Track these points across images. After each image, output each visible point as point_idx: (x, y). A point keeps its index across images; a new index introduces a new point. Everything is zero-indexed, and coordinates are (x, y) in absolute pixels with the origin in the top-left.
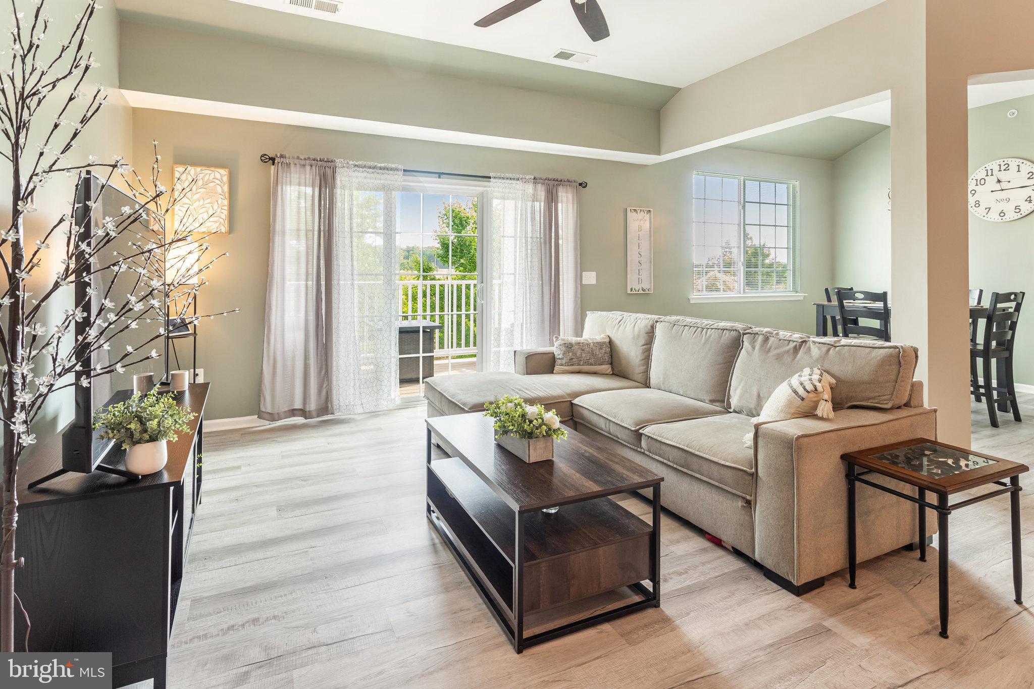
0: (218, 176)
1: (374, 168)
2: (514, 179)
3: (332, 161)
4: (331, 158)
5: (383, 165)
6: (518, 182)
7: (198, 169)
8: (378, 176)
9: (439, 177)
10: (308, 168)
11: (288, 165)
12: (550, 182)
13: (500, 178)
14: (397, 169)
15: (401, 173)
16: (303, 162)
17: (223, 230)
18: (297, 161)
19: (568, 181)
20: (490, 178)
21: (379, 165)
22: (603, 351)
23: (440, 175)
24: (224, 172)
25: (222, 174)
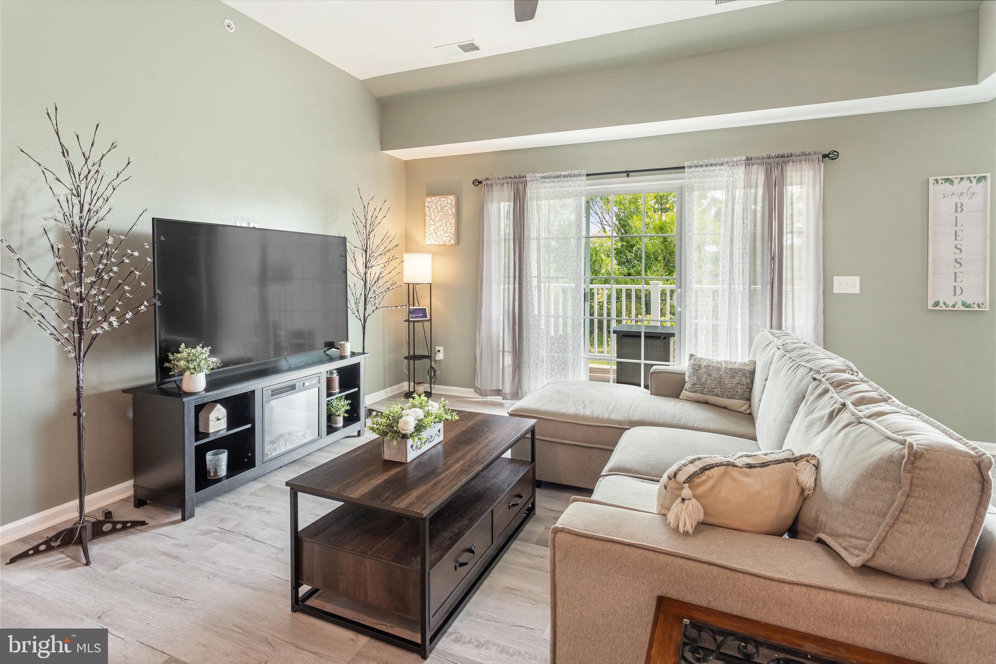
0: (449, 201)
1: (558, 177)
2: (716, 165)
3: (523, 177)
4: (522, 175)
5: (566, 173)
6: (722, 167)
7: (438, 198)
8: (564, 184)
9: (628, 176)
10: (506, 185)
11: (492, 185)
12: (771, 160)
13: (696, 166)
14: (580, 175)
15: (585, 178)
16: (501, 181)
17: (453, 243)
18: (497, 181)
19: (804, 154)
20: (684, 168)
21: (563, 174)
22: (735, 381)
23: (628, 173)
24: (452, 198)
25: (450, 200)
